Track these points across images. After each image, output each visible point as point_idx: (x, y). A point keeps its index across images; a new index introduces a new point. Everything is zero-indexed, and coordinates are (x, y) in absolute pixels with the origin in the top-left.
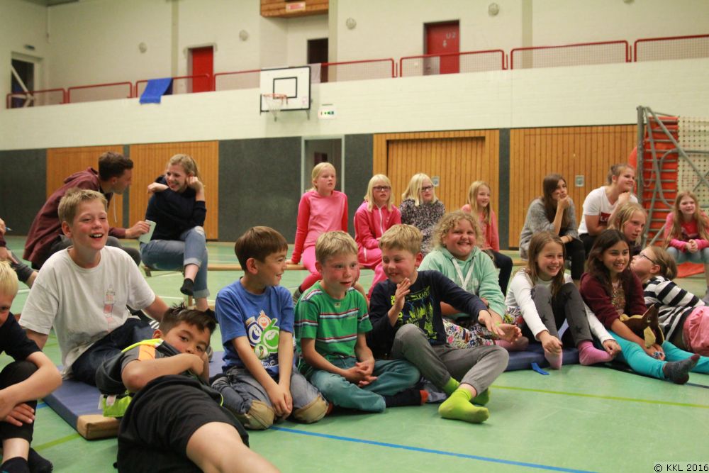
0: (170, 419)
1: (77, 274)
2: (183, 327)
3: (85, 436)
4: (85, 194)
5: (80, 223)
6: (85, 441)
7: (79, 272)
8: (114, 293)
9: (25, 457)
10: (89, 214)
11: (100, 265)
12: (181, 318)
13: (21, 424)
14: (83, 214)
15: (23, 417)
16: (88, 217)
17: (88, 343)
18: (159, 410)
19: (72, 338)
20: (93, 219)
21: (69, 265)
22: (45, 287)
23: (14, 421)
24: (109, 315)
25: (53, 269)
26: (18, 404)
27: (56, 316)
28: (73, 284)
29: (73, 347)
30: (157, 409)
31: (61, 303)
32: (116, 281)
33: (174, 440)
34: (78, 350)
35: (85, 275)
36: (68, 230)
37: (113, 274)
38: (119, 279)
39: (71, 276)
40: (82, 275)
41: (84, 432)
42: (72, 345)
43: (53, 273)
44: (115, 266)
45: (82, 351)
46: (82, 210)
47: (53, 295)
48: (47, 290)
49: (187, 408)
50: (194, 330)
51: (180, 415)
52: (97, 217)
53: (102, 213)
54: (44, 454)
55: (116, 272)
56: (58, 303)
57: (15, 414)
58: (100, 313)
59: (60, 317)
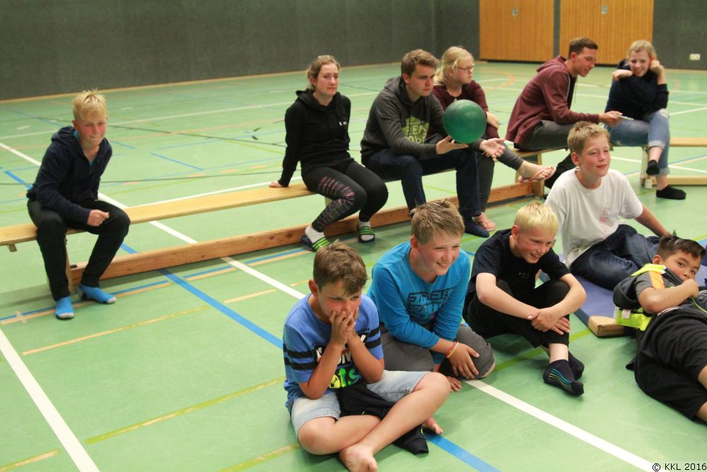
0: (687, 349)
1: (582, 193)
2: (680, 255)
3: (596, 334)
4: (593, 131)
5: (588, 157)
6: (597, 338)
7: (583, 192)
8: (609, 209)
9: (567, 358)
10: (594, 149)
11: (601, 186)
12: (677, 247)
13: (562, 333)
14: (591, 149)
15: (564, 328)
16: (595, 151)
17: (586, 247)
18: (678, 339)
19: (575, 241)
20: (599, 153)
21: (576, 186)
22: (557, 204)
23: (558, 330)
24: (603, 224)
25: (564, 189)
26: (560, 319)
27: (564, 224)
28: (579, 201)
29: (573, 248)
30: (675, 339)
31: (567, 216)
32: (613, 198)
33: (690, 365)
34: (578, 251)
35: (588, 194)
36: (577, 160)
37: (610, 192)
38: (615, 199)
39: (578, 195)
40: (586, 195)
41: (596, 331)
42: (573, 246)
43: (563, 194)
44: (612, 186)
45: (581, 252)
46: (589, 146)
47: (562, 210)
48: (558, 206)
49: (701, 343)
50: (689, 257)
51: (696, 347)
52: (602, 151)
53: (606, 147)
54: (577, 356)
55: (613, 193)
56: (565, 216)
57: (559, 325)
58: (596, 222)
59: (565, 225)
